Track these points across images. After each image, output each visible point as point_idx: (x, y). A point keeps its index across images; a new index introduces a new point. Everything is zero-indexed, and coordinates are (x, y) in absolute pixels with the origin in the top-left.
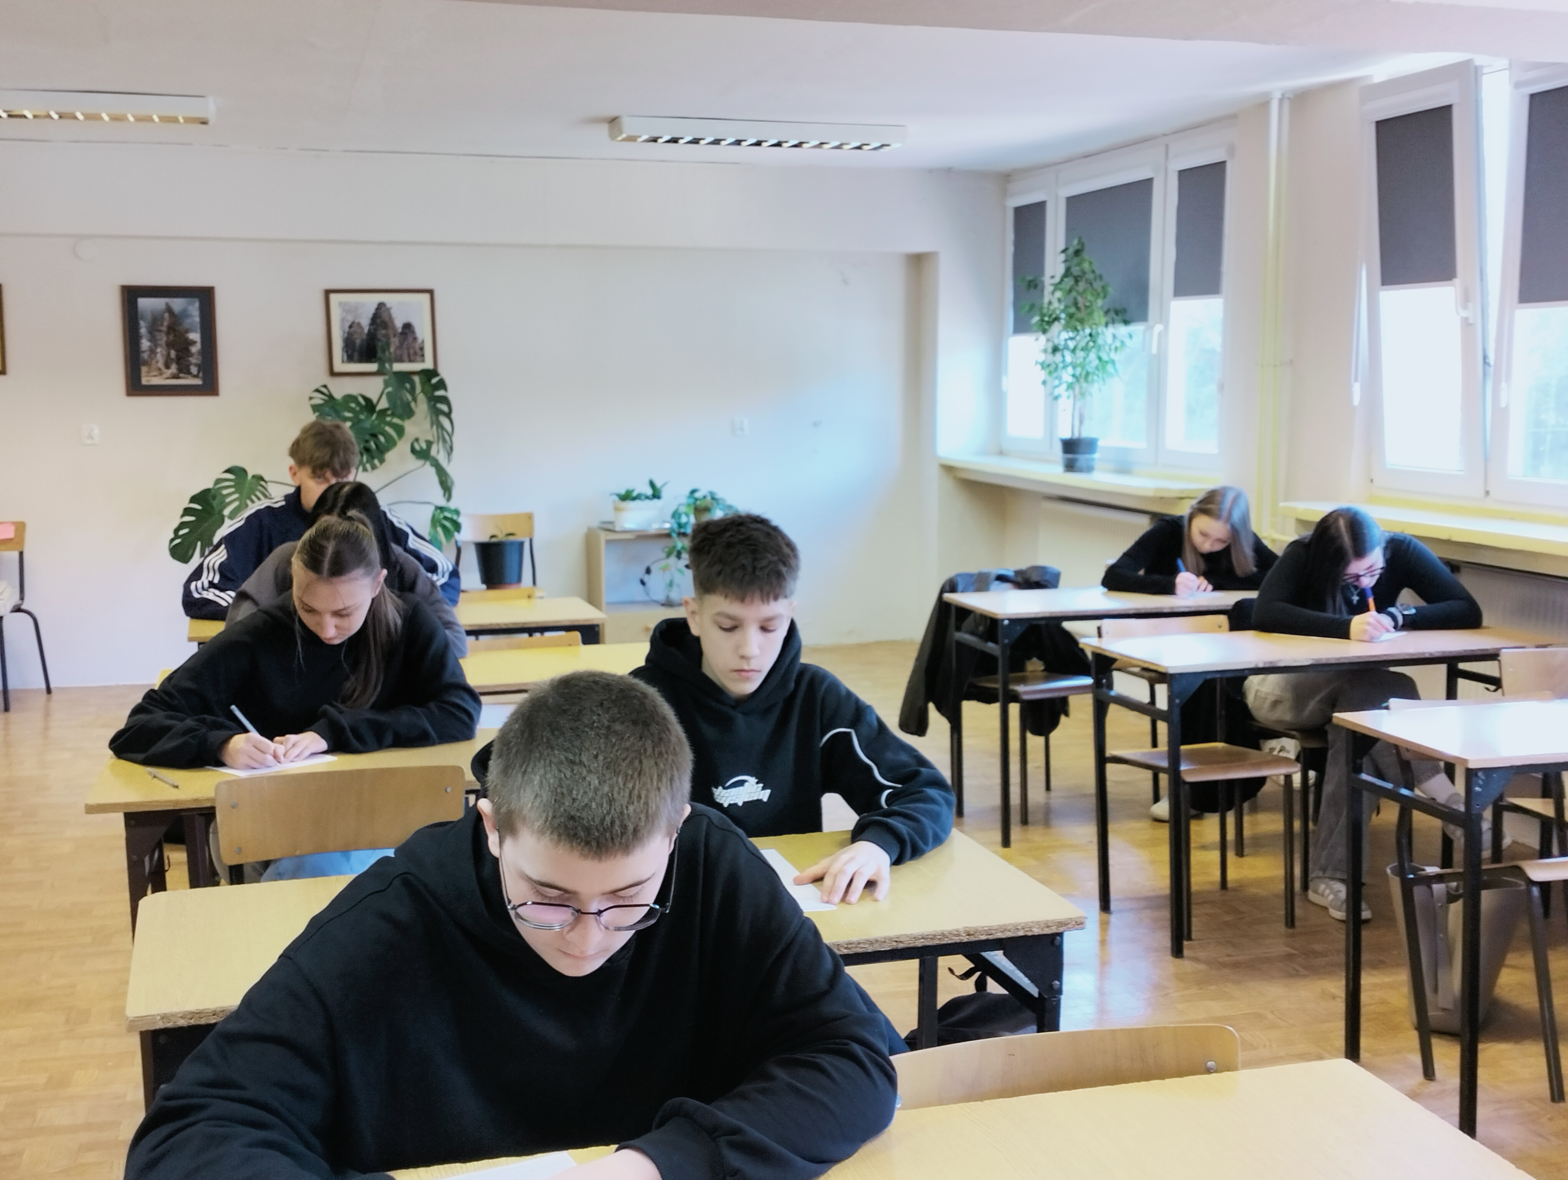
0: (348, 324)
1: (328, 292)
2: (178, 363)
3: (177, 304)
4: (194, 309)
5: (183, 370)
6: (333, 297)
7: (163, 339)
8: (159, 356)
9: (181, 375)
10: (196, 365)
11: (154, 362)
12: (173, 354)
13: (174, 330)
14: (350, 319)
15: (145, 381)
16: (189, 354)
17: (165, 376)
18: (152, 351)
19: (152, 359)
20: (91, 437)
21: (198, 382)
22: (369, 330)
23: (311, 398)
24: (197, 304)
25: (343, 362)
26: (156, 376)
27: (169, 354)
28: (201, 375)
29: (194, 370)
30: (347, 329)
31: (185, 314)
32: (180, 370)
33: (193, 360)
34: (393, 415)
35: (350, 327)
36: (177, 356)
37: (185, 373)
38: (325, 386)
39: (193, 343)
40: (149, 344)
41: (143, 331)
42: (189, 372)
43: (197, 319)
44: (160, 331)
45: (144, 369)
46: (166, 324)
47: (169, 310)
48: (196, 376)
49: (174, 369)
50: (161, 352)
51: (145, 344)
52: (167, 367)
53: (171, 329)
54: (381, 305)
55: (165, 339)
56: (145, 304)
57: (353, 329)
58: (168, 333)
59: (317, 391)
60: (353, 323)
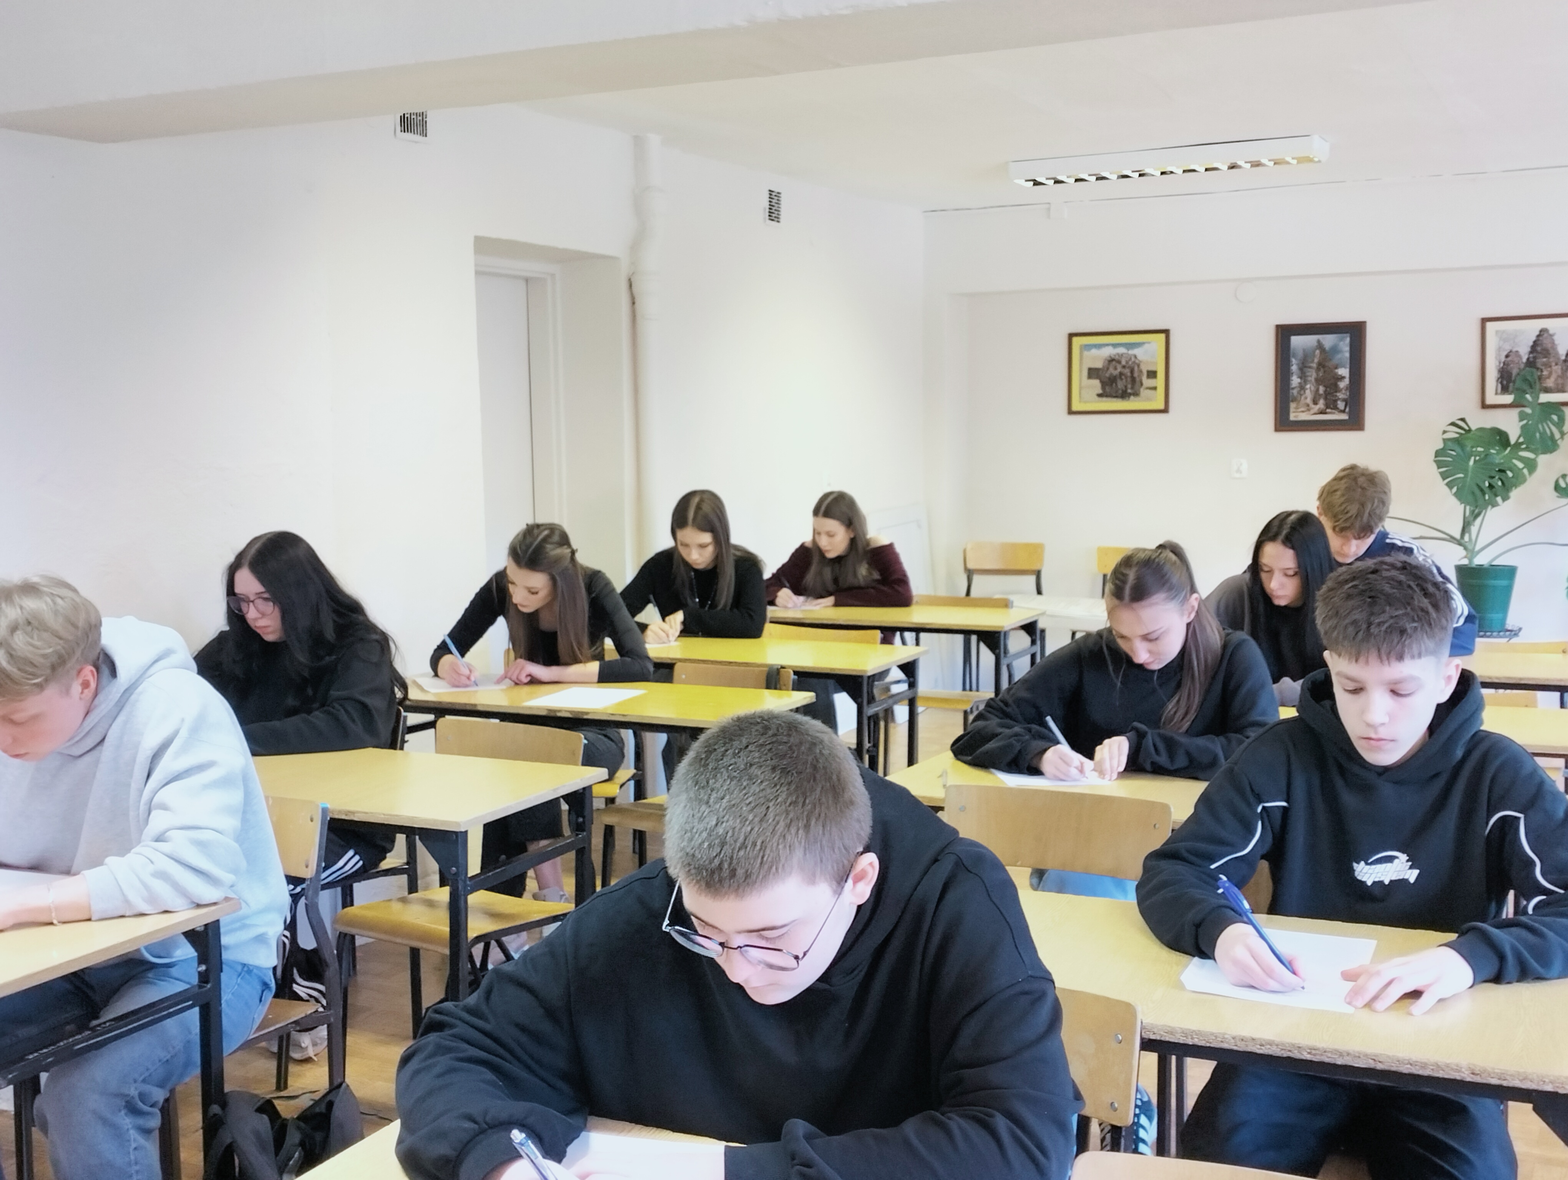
0: (1505, 353)
1: (1484, 321)
2: (1326, 399)
3: (1328, 340)
4: (1344, 344)
5: (1331, 405)
6: (1489, 325)
7: (1312, 375)
8: (1308, 392)
9: (1328, 410)
10: (1345, 400)
11: (1303, 398)
12: (1322, 389)
13: (1324, 367)
14: (1507, 348)
15: (1292, 417)
16: (1337, 389)
17: (1312, 412)
18: (1302, 388)
19: (1301, 395)
20: (1239, 471)
21: (1344, 417)
22: (1528, 359)
23: (1445, 432)
24: (1348, 340)
25: (1496, 394)
26: (1303, 412)
27: (1318, 390)
28: (1347, 410)
29: (1341, 405)
30: (1503, 359)
31: (1335, 350)
32: (1327, 407)
33: (1340, 395)
34: (1527, 449)
35: (1507, 356)
36: (1325, 391)
37: (1331, 409)
38: (1463, 420)
39: (1343, 378)
40: (1299, 380)
41: (1294, 368)
42: (1335, 408)
43: (1347, 355)
44: (1310, 367)
45: (1293, 406)
46: (1316, 360)
47: (1320, 346)
48: (1343, 411)
49: (1321, 404)
50: (1310, 388)
51: (1295, 381)
52: (1315, 403)
53: (1321, 365)
54: (1543, 332)
55: (1314, 375)
56: (1297, 341)
57: (1509, 359)
58: (1318, 369)
59: (1453, 424)
60: (1511, 351)
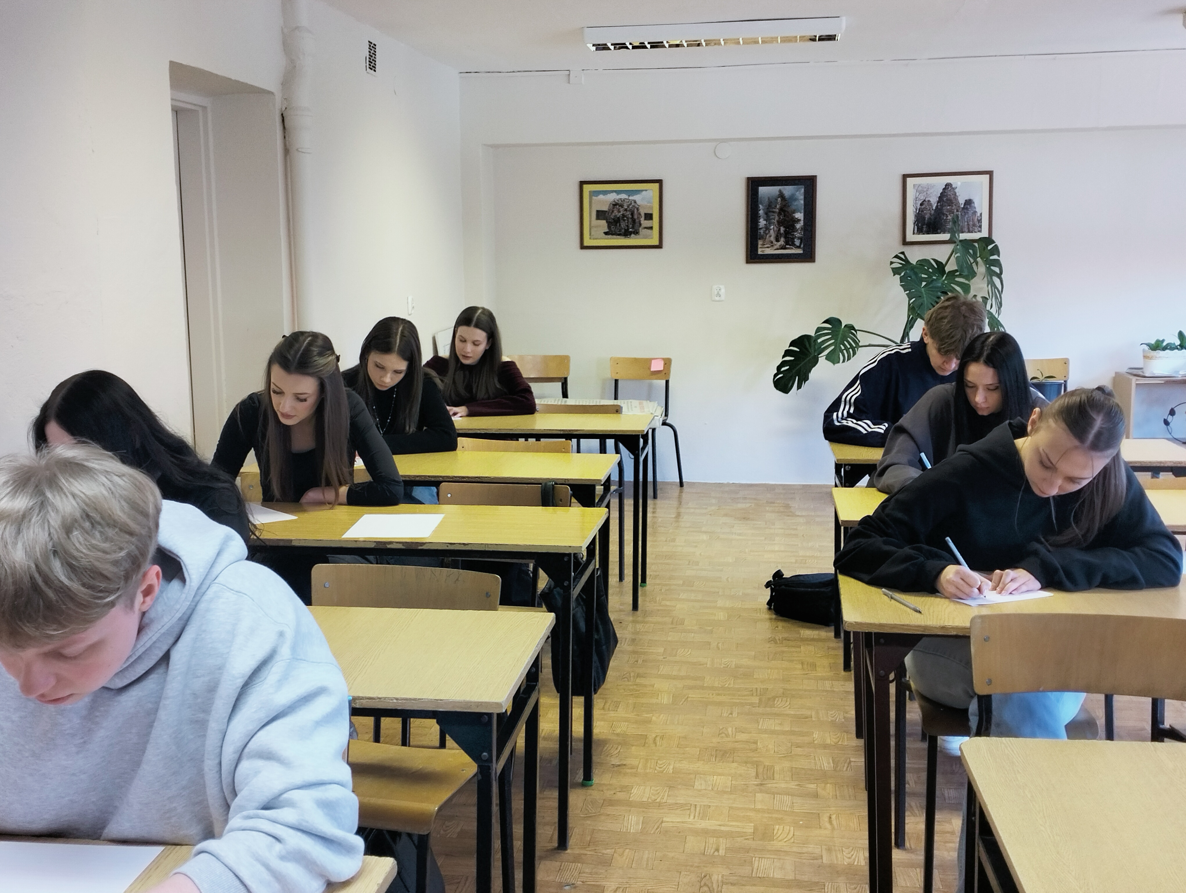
0: (920, 202)
1: (905, 177)
2: (785, 237)
3: (788, 190)
4: (799, 193)
5: (789, 242)
6: (909, 180)
7: (776, 218)
8: (772, 232)
9: (787, 246)
10: (799, 238)
11: (768, 236)
12: (782, 229)
13: (784, 211)
14: (922, 198)
15: (760, 252)
16: (794, 229)
17: (775, 247)
18: (767, 228)
19: (766, 234)
20: (719, 295)
21: (800, 251)
22: (937, 206)
23: (891, 263)
24: (803, 190)
25: (914, 233)
26: (768, 247)
27: (779, 230)
28: (802, 246)
29: (797, 242)
30: (919, 206)
31: (793, 198)
32: (787, 243)
33: (797, 234)
34: (960, 276)
35: (921, 204)
36: (785, 231)
37: (790, 245)
38: (902, 253)
39: (799, 220)
40: (765, 222)
41: (761, 212)
42: (793, 244)
43: (802, 202)
44: (773, 212)
45: (760, 242)
46: (778, 206)
47: (781, 195)
48: (799, 247)
49: (782, 241)
50: (774, 228)
51: (762, 223)
52: (777, 240)
53: (782, 210)
54: (948, 186)
55: (777, 218)
56: (763, 190)
57: (923, 207)
58: (779, 214)
59: (895, 257)
60: (925, 201)
